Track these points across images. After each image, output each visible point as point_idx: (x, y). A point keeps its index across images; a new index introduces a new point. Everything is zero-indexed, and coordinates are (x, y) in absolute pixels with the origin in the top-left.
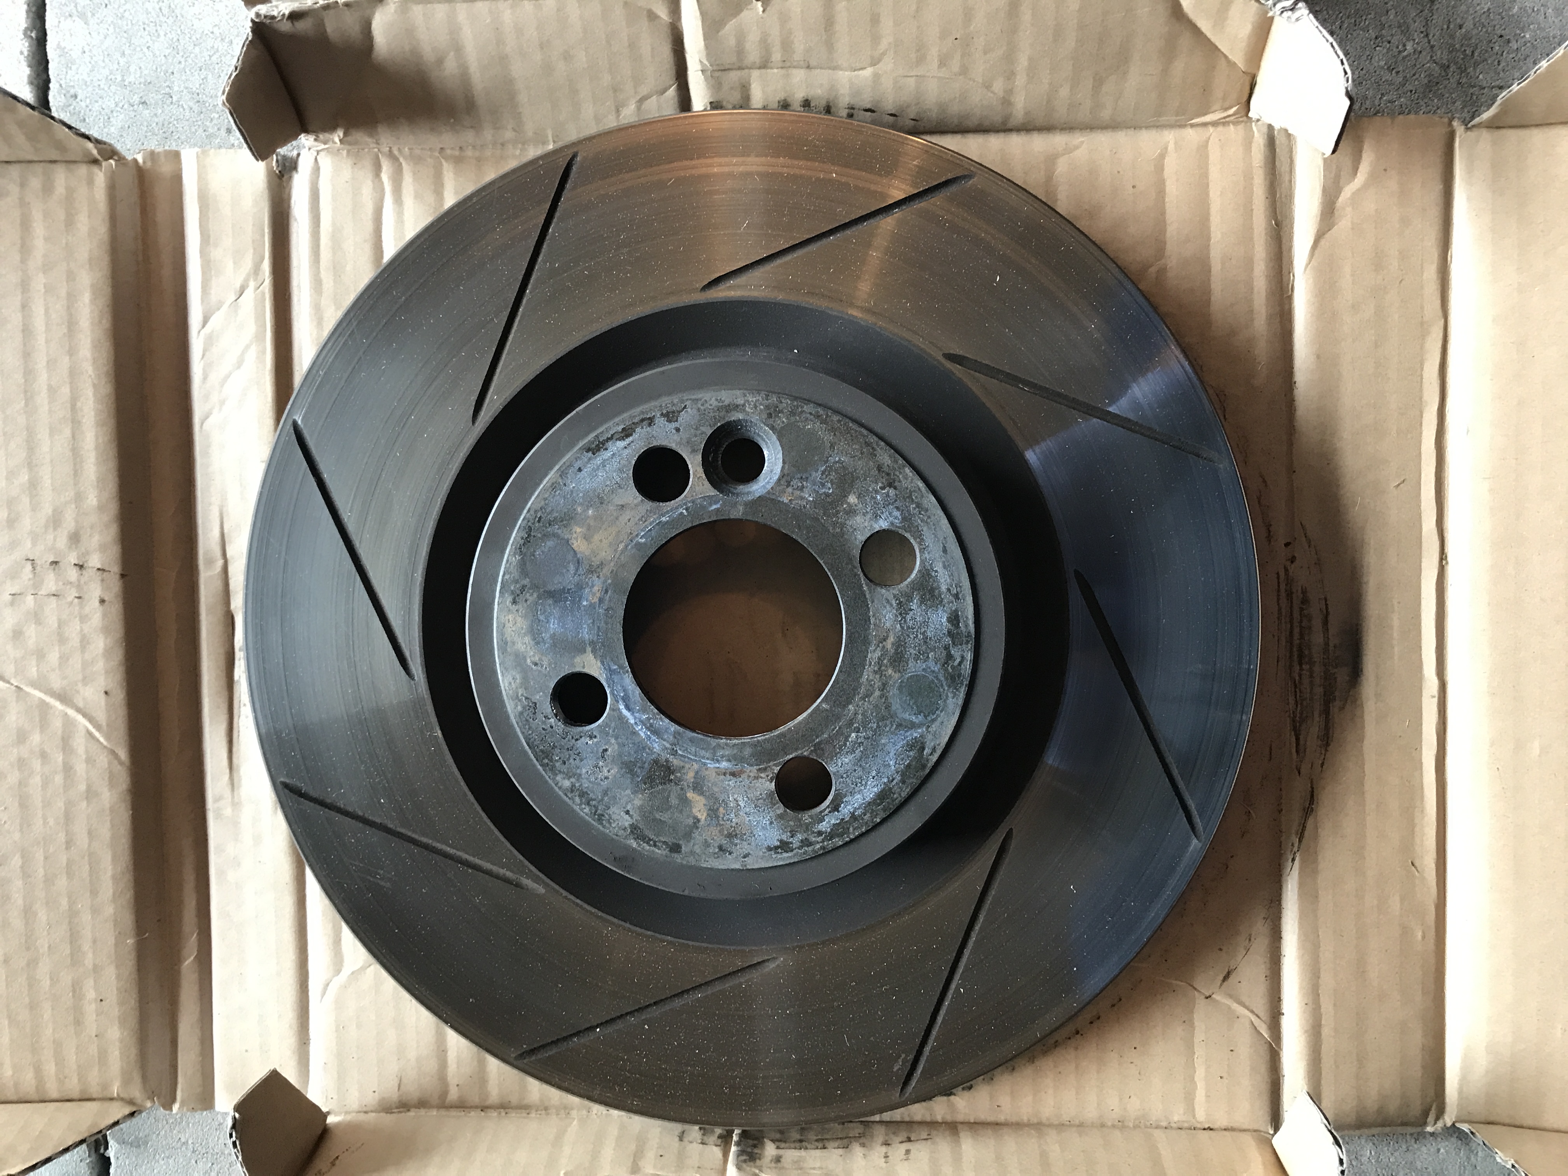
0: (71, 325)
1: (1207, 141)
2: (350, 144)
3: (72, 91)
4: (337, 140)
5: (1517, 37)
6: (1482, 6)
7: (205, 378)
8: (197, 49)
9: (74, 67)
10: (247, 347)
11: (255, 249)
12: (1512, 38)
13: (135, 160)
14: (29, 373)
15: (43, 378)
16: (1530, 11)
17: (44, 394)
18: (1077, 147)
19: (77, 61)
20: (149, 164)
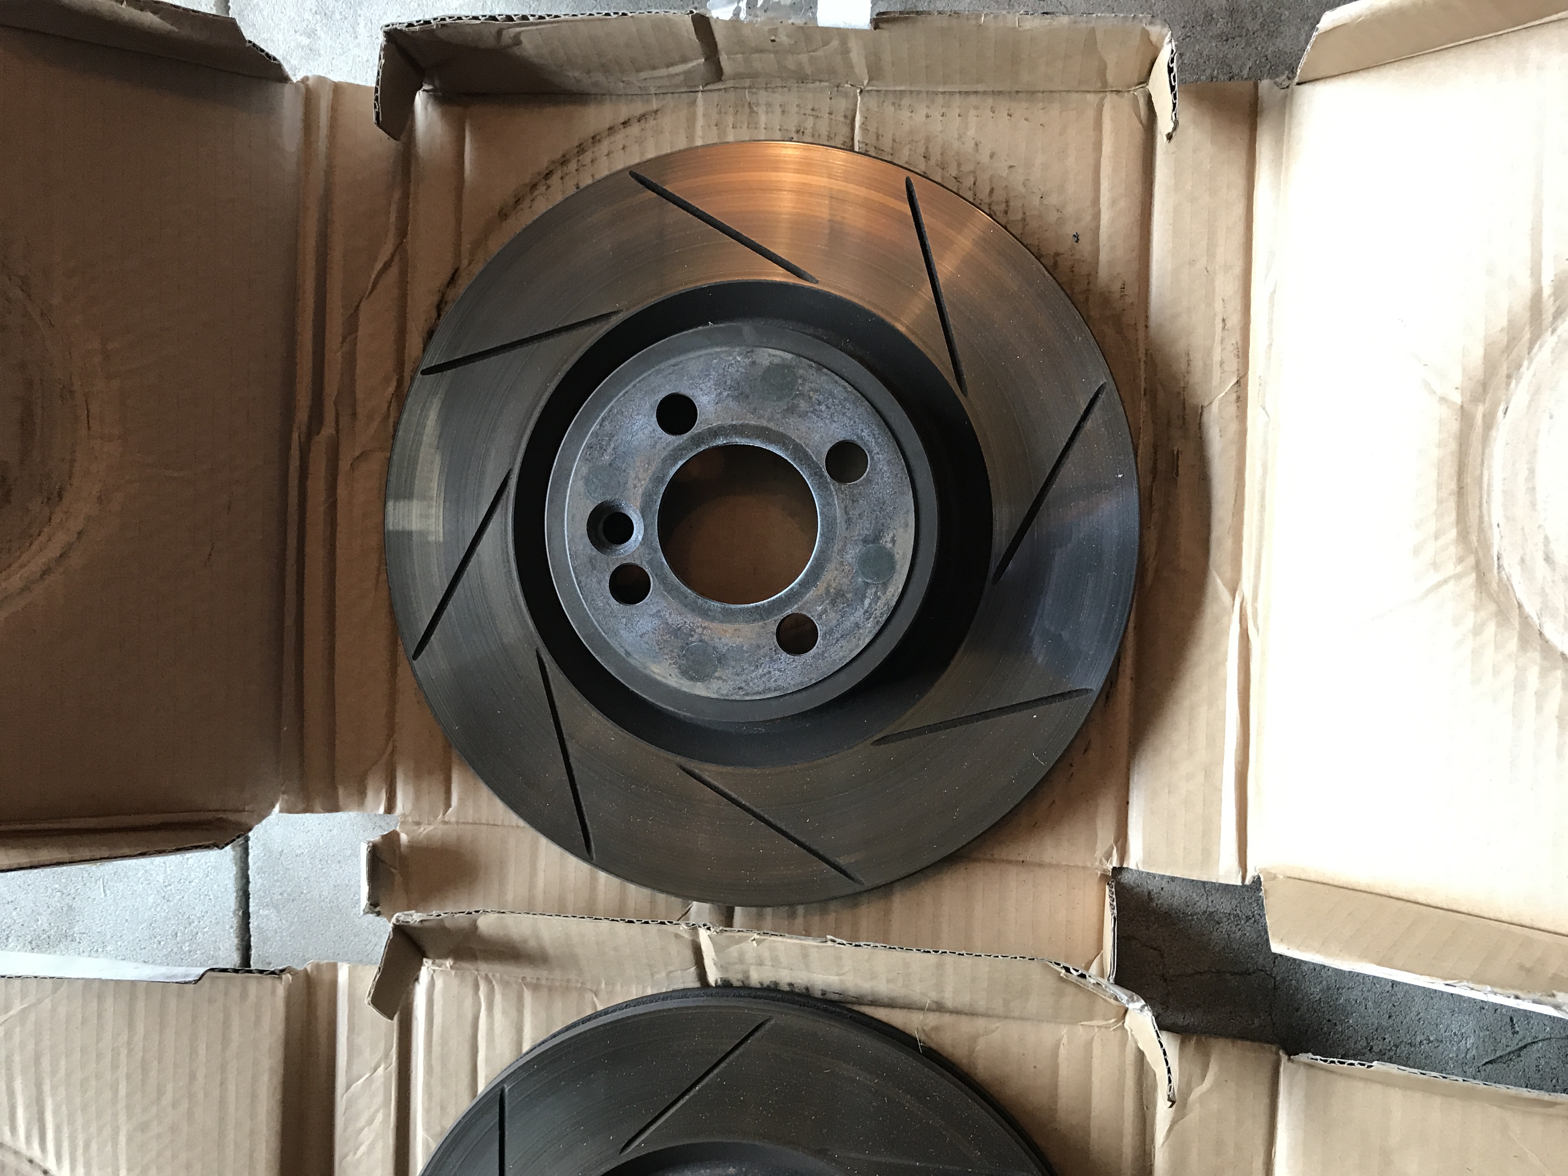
0: (254, 1096)
1: (1092, 1039)
2: (457, 969)
3: (267, 960)
4: (448, 965)
5: (1342, 1022)
6: (1315, 995)
7: (345, 1129)
8: (357, 939)
9: (269, 943)
10: (377, 1111)
11: (386, 1041)
12: (1338, 1023)
13: (306, 970)
14: (222, 1134)
15: (231, 1135)
16: (1353, 1003)
17: (232, 1147)
18: (993, 1031)
19: (271, 939)
20: (315, 973)
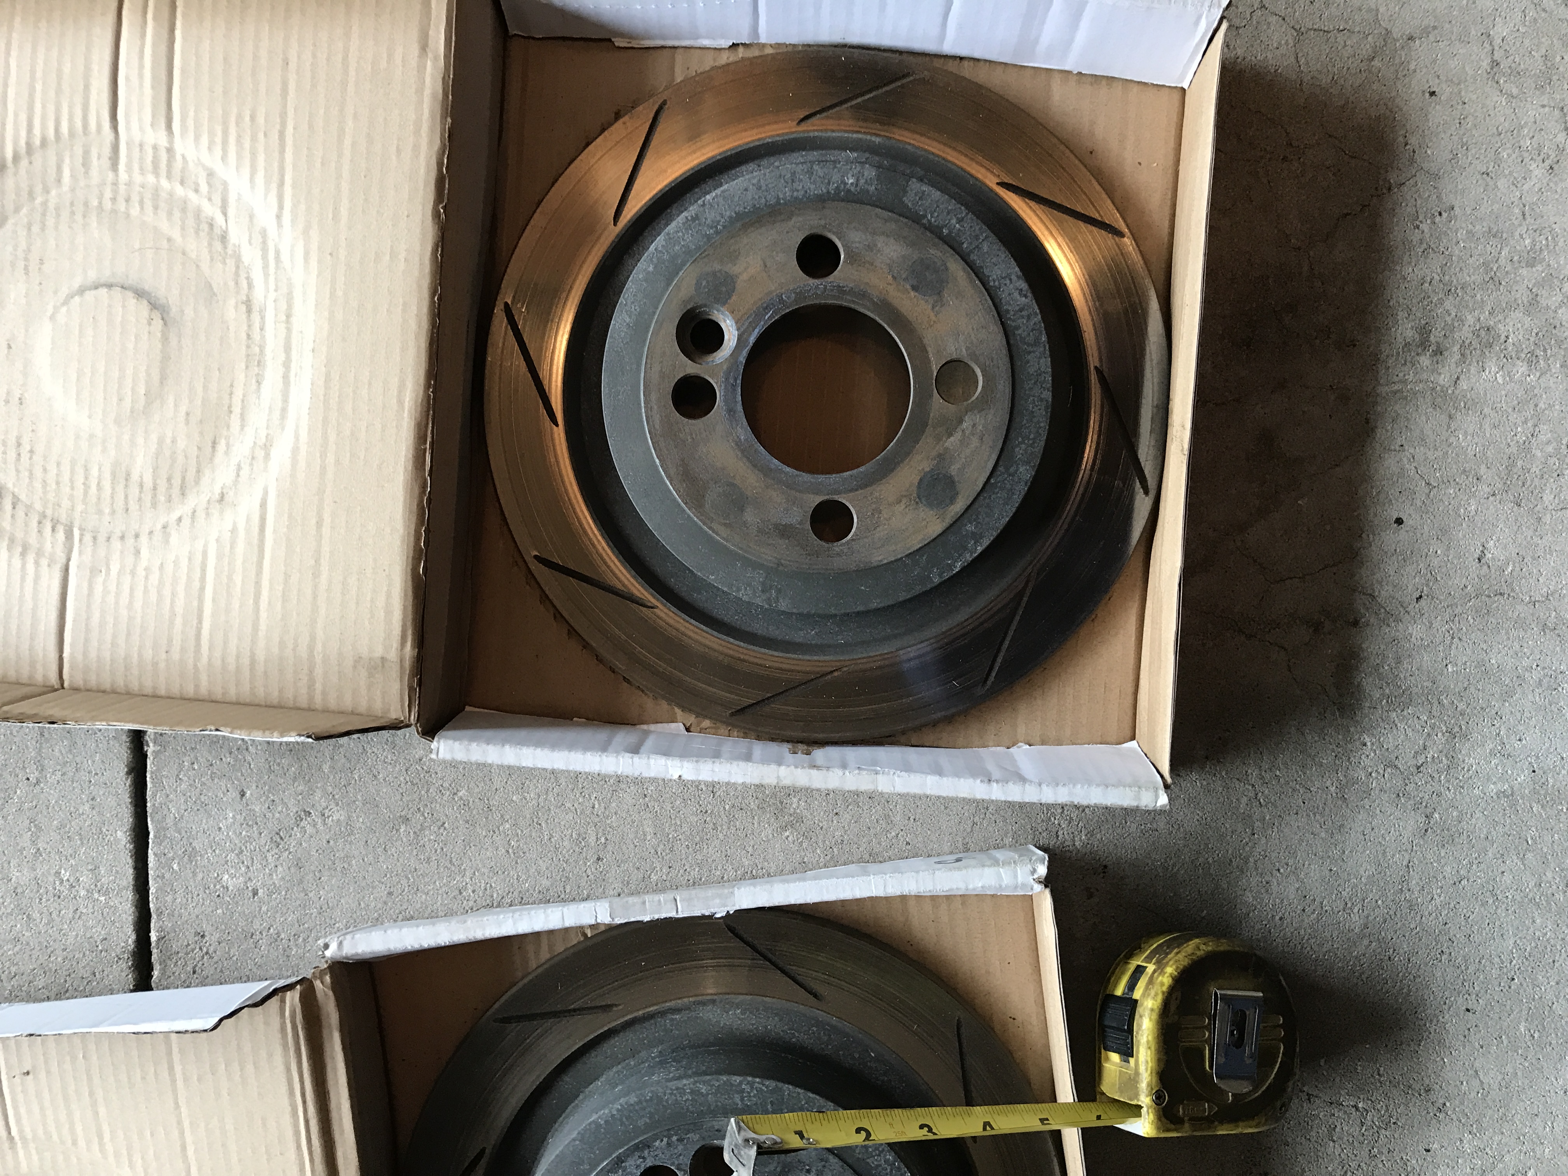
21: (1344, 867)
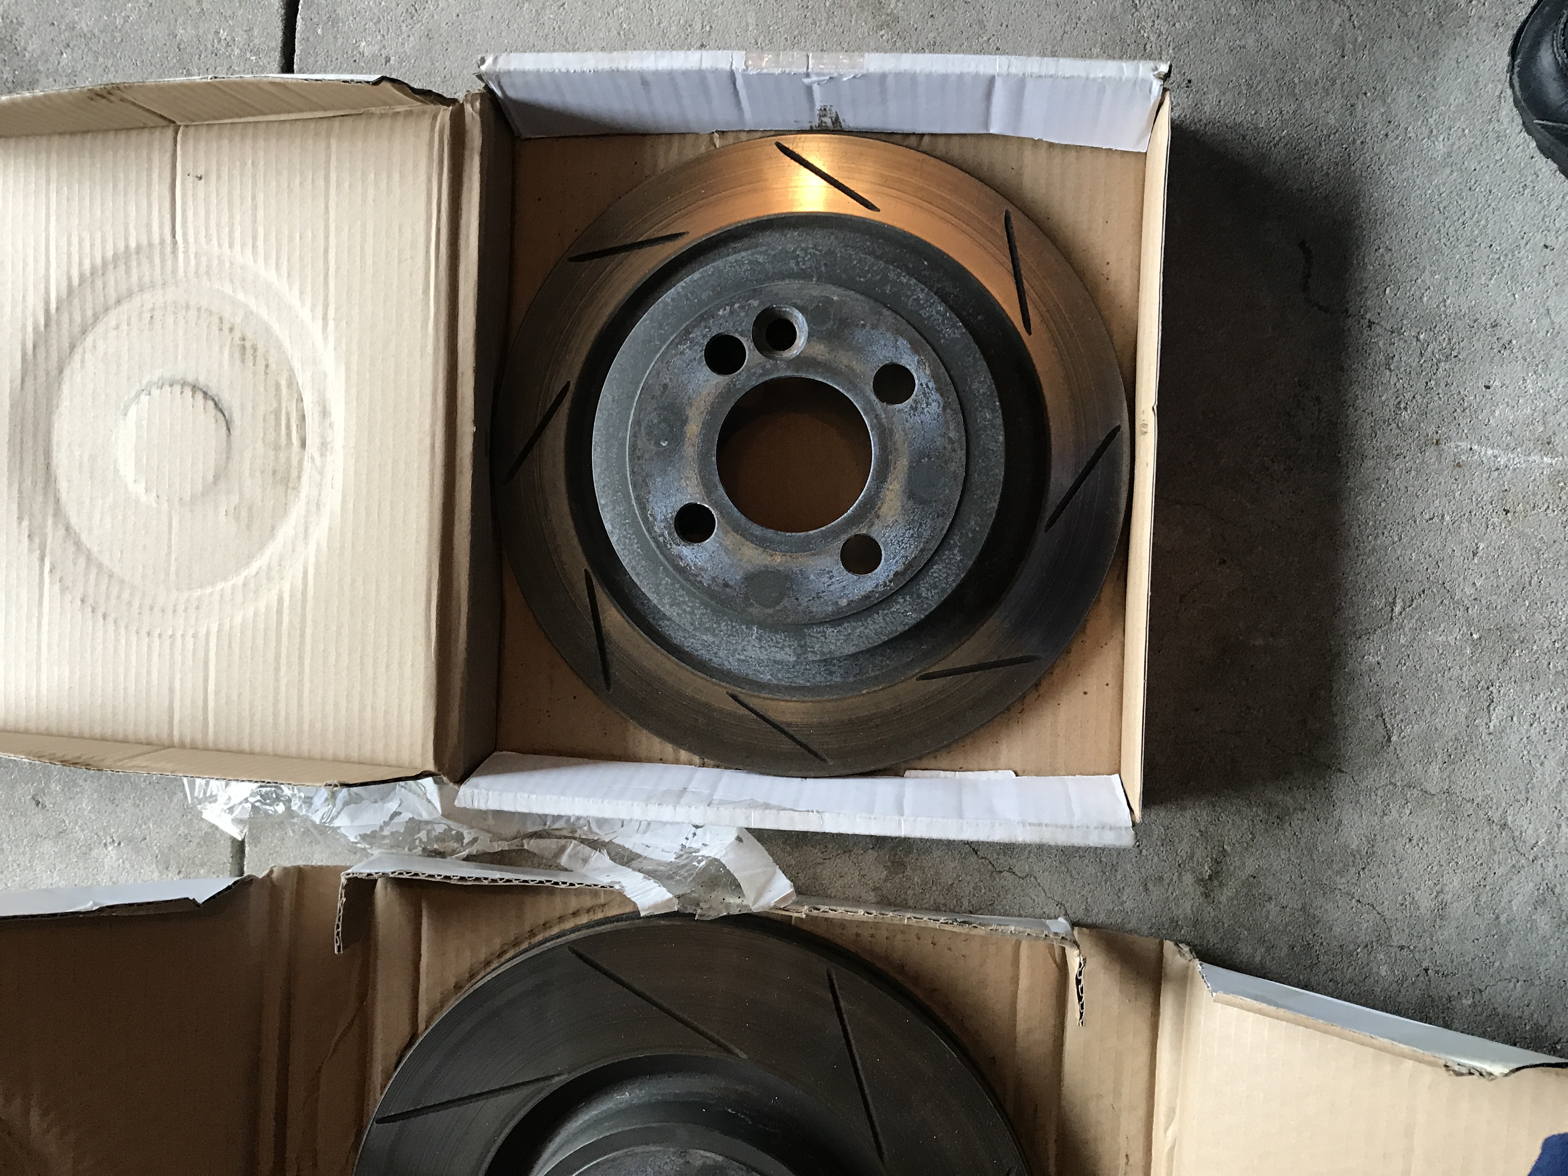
21: (1433, 94)
